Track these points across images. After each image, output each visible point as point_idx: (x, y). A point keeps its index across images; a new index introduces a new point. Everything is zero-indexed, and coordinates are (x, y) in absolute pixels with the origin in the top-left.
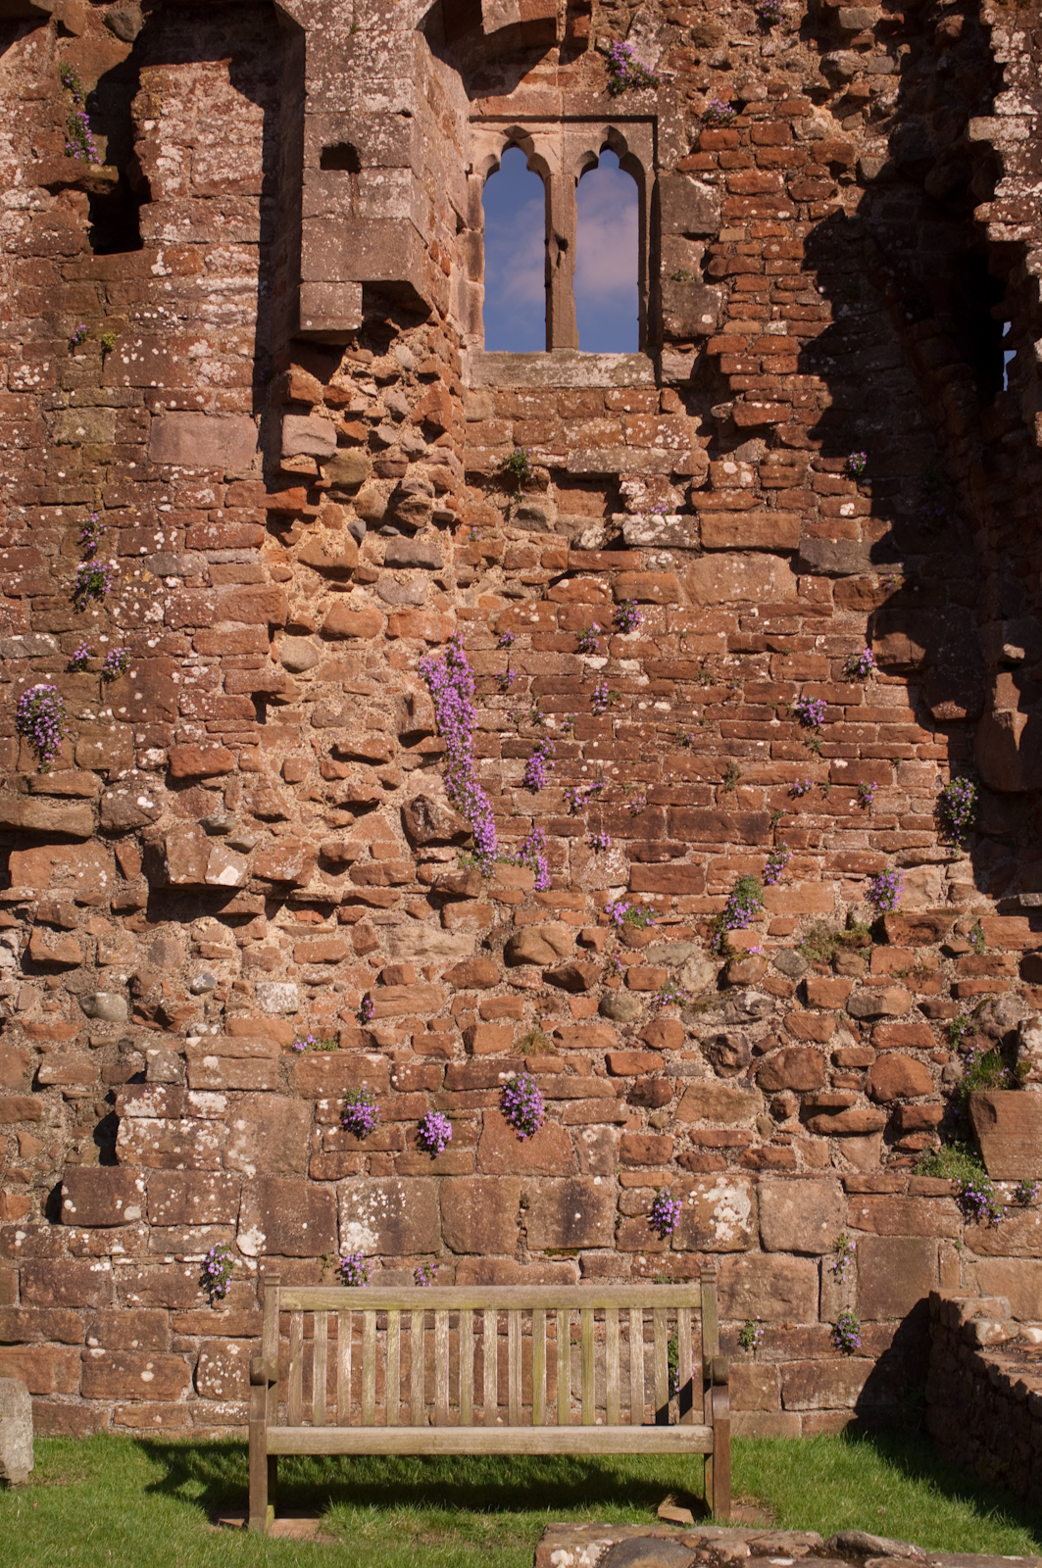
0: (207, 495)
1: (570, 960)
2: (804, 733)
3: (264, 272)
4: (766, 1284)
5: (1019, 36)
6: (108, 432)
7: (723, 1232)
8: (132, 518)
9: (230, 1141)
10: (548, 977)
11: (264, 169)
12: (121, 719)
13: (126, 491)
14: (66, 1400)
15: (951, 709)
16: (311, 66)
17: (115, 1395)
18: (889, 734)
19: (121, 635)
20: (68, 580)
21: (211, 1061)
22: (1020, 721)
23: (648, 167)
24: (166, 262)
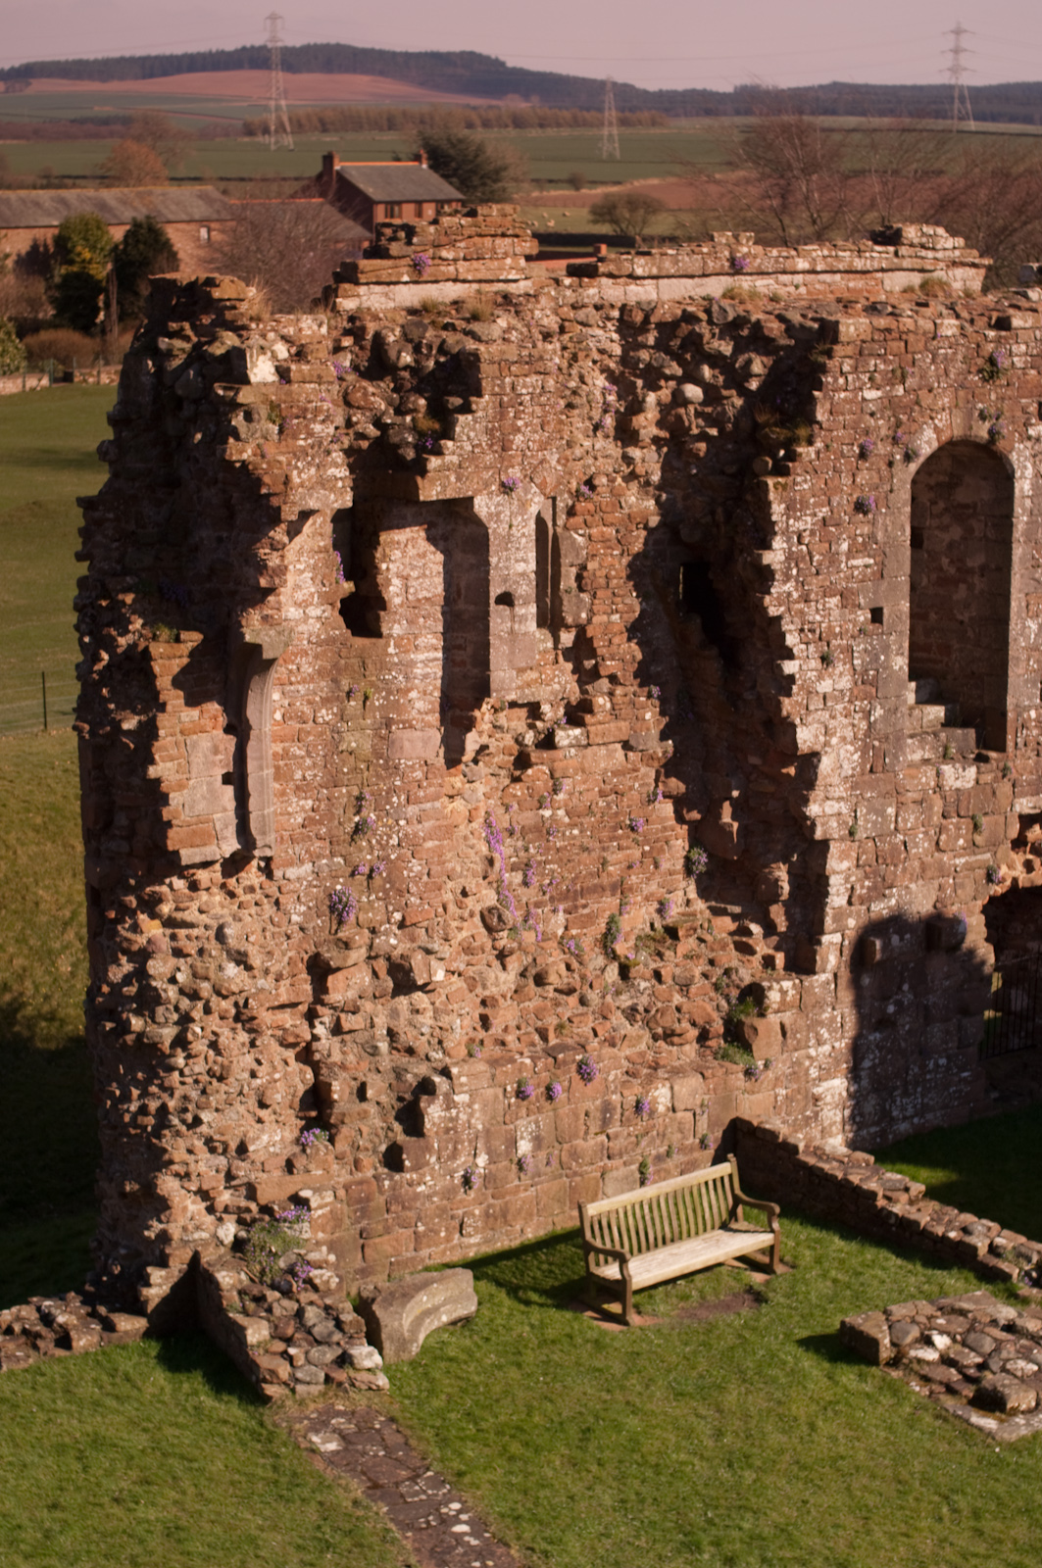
0: (419, 774)
1: (566, 980)
2: (633, 835)
3: (445, 649)
4: (676, 1127)
5: (783, 506)
6: (367, 746)
7: (661, 1109)
8: (381, 790)
9: (471, 1115)
10: (556, 990)
11: (445, 590)
12: (378, 899)
13: (378, 776)
14: (409, 1255)
15: (695, 815)
16: (492, 549)
17: (429, 1246)
18: (665, 829)
19: (376, 853)
20: (349, 828)
21: (463, 1079)
22: (736, 825)
23: (550, 524)
24: (396, 646)
